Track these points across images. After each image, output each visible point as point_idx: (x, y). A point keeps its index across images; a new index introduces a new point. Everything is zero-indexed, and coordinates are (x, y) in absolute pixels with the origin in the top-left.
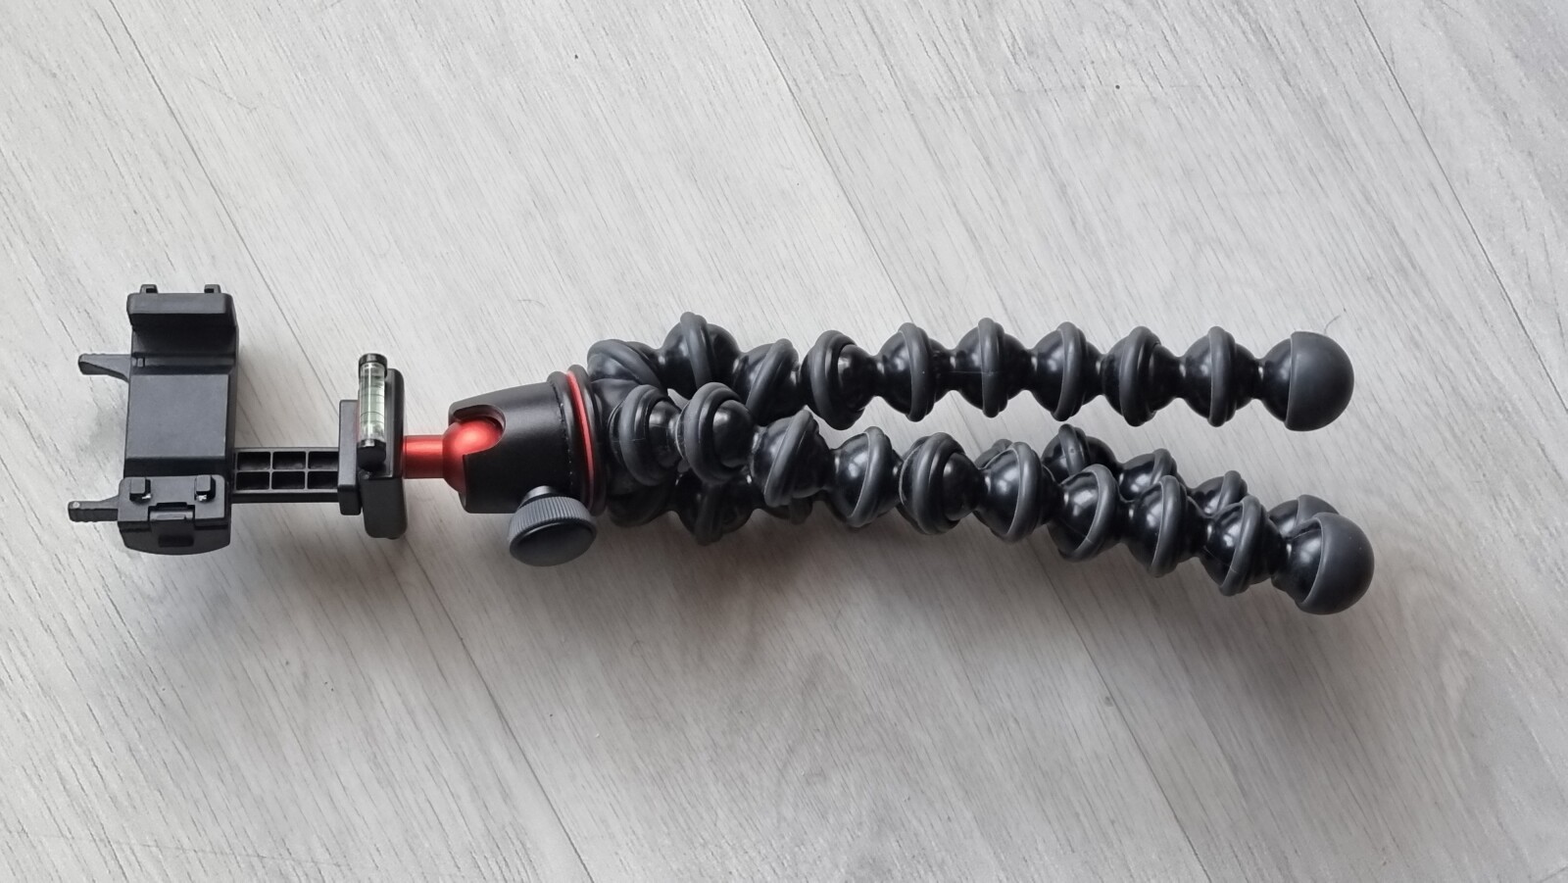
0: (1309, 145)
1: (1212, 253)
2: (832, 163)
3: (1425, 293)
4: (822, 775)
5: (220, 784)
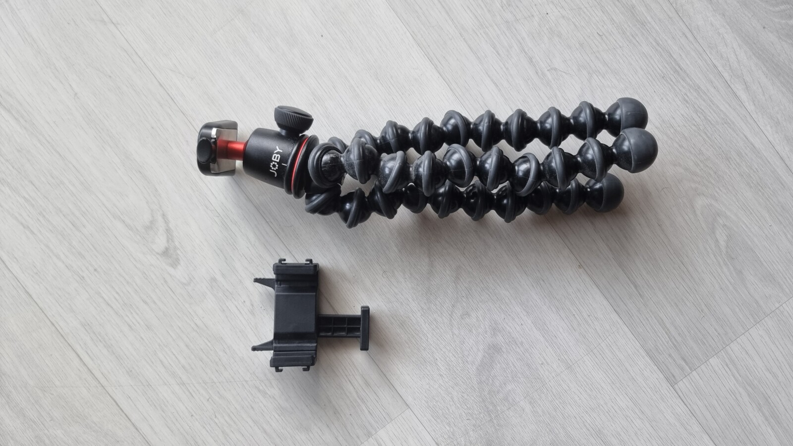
0: (631, 25)
1: (596, 77)
2: (434, 64)
3: (688, 79)
4: (468, 314)
5: (225, 354)
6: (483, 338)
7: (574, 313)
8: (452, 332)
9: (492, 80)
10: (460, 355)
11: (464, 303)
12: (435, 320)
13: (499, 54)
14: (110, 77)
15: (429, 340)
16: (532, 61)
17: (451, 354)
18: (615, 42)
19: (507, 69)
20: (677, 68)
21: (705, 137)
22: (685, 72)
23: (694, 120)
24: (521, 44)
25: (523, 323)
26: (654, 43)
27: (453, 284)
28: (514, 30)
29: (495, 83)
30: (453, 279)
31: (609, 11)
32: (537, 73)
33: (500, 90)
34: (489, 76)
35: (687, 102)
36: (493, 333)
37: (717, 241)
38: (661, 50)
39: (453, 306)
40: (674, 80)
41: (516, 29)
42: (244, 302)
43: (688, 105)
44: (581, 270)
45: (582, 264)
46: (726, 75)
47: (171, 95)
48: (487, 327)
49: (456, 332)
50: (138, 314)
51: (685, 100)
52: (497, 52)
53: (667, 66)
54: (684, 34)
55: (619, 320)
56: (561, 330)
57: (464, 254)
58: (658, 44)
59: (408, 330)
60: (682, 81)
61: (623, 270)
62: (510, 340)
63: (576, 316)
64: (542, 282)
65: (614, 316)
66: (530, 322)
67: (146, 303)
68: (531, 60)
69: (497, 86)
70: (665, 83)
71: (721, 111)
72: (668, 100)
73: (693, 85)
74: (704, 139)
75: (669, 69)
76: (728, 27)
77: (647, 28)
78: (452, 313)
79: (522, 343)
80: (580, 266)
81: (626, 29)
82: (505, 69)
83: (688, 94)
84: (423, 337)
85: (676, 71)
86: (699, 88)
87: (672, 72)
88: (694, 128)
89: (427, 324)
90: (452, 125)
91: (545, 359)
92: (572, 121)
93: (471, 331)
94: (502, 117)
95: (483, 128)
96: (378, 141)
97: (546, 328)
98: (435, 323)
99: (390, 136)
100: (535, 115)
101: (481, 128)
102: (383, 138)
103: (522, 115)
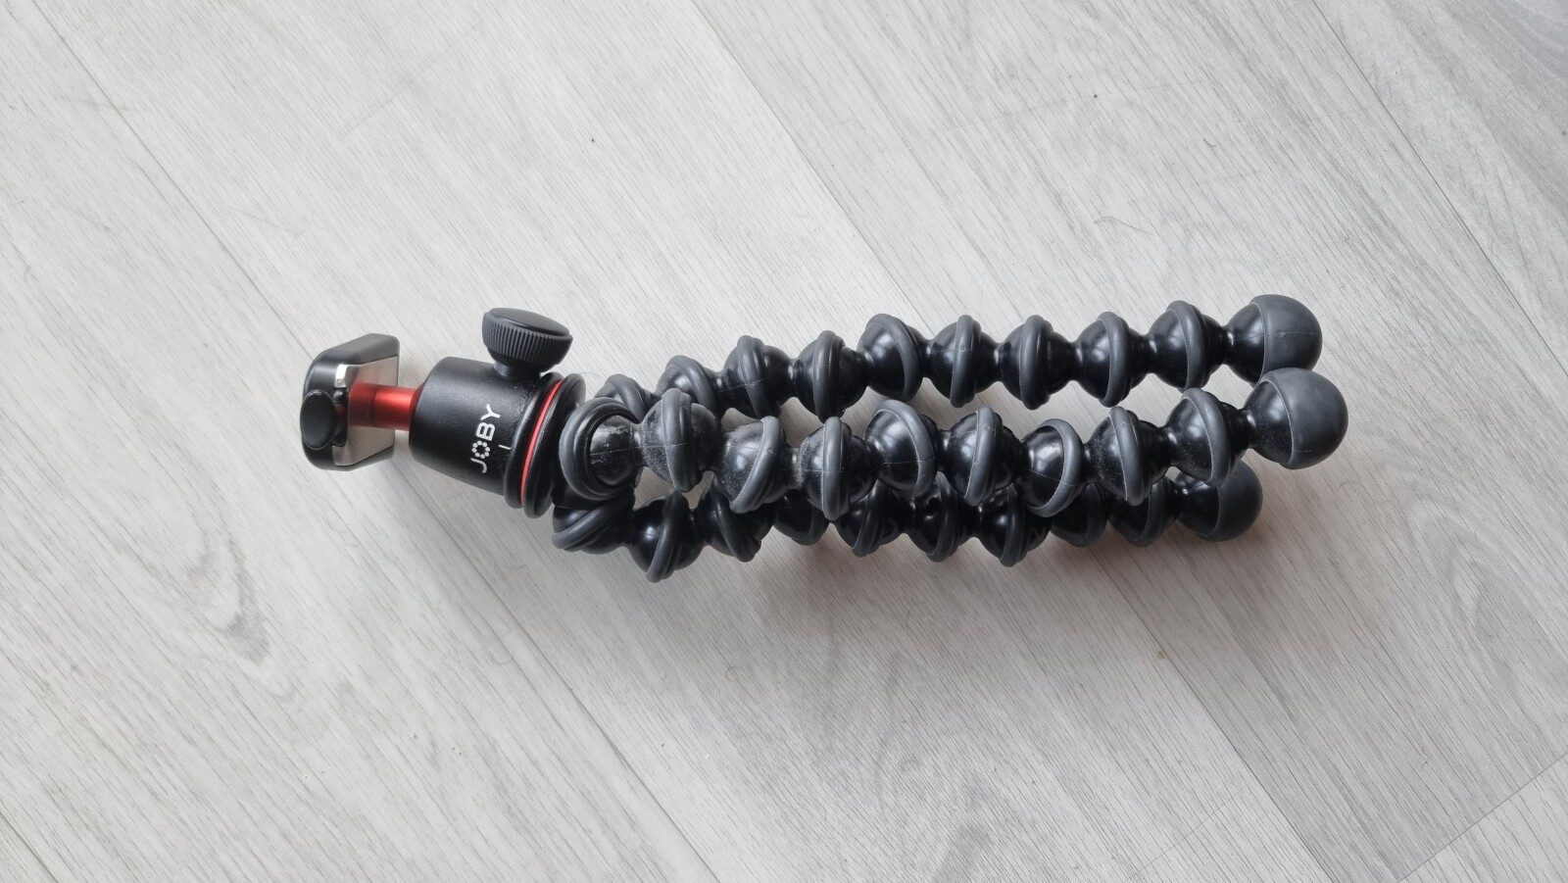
6: (947, 813)
7: (1149, 757)
8: (881, 800)
9: (973, 243)
10: (898, 851)
11: (907, 737)
12: (843, 773)
13: (987, 184)
14: (107, 228)
15: (828, 818)
16: (1060, 202)
17: (877, 849)
18: (1242, 162)
19: (1006, 218)
20: (1377, 219)
21: (1436, 373)
22: (1394, 229)
23: (1411, 333)
24: (1037, 163)
25: (1036, 778)
26: (1328, 166)
27: (884, 694)
28: (1022, 131)
29: (978, 249)
30: (883, 682)
31: (1230, 92)
32: (1072, 228)
33: (989, 264)
34: (965, 234)
35: (1397, 294)
36: (969, 801)
37: (1457, 598)
38: (1342, 180)
39: (883, 743)
40: (1369, 246)
41: (1025, 130)
42: (415, 737)
43: (1399, 302)
44: (1163, 663)
45: (1167, 648)
46: (1481, 236)
47: (247, 270)
48: (957, 788)
49: (889, 799)
50: (171, 766)
51: (1392, 289)
52: (985, 181)
53: (1353, 214)
54: (1392, 145)
55: (1245, 771)
56: (1119, 794)
57: (908, 627)
58: (1336, 167)
59: (782, 797)
60: (1385, 248)
61: (1255, 663)
62: (1009, 817)
63: (1152, 762)
64: (1078, 689)
65: (1234, 762)
66: (1051, 777)
67: (191, 741)
68: (1058, 199)
69: (982, 255)
70: (1350, 251)
71: (1470, 314)
72: (1356, 290)
73: (1410, 258)
74: (1433, 377)
75: (1360, 222)
76: (1486, 130)
77: (1313, 129)
78: (880, 757)
79: (1033, 824)
80: (1162, 654)
81: (1268, 133)
82: (1000, 219)
83: (1400, 278)
84: (815, 813)
85: (1374, 227)
86: (1424, 263)
87: (1365, 229)
88: (1412, 351)
89: (824, 783)
90: (885, 348)
91: (1083, 858)
92: (1152, 344)
93: (921, 797)
94: (998, 331)
95: (956, 354)
96: (719, 382)
97: (1087, 789)
98: (843, 782)
99: (746, 372)
100: (1070, 329)
101: (949, 355)
102: (731, 375)
103: (1043, 332)
